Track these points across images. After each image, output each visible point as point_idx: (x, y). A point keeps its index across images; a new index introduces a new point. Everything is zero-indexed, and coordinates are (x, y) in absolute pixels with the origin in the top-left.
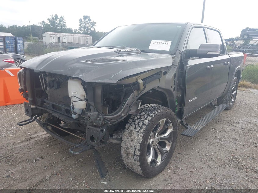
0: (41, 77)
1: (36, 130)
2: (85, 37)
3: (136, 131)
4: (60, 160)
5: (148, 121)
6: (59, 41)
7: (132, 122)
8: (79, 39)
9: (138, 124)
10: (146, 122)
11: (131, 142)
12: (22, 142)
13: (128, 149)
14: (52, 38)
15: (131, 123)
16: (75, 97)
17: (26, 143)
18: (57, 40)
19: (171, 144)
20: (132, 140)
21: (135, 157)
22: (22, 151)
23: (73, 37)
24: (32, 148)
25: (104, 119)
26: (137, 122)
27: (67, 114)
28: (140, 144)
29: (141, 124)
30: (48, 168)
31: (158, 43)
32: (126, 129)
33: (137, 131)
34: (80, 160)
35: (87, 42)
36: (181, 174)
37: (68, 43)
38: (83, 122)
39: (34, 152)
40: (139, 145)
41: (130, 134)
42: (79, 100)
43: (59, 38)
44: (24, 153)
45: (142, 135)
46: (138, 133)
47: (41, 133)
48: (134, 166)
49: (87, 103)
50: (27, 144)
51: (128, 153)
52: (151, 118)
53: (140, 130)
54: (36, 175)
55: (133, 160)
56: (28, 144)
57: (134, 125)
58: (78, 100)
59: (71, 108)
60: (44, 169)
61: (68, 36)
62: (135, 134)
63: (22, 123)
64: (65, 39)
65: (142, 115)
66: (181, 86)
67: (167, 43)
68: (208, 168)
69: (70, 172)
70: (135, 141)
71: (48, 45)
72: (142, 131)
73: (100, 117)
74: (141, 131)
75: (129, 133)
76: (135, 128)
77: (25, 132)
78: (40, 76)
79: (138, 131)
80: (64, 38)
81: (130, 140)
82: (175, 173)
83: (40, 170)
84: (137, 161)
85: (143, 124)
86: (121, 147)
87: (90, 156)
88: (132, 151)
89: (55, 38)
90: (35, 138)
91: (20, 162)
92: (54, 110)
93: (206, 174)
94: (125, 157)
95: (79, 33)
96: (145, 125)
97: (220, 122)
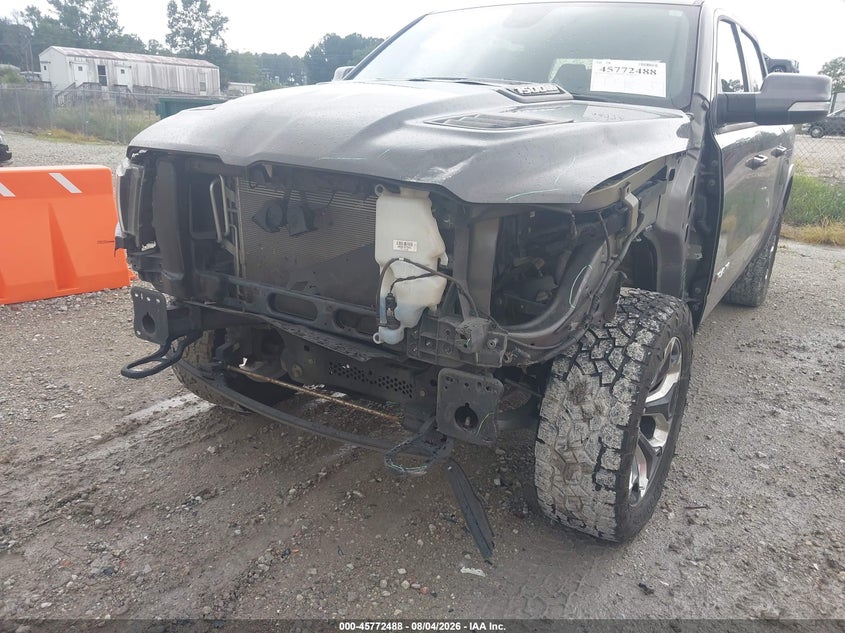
0: (217, 188)
1: (142, 395)
2: (196, 69)
3: (601, 385)
4: (279, 500)
5: (644, 345)
6: (103, 82)
7: (577, 353)
8: (173, 74)
9: (606, 358)
10: (637, 351)
11: (585, 425)
12: (107, 439)
13: (570, 448)
14: (76, 67)
15: (575, 356)
16: (410, 262)
17: (124, 444)
18: (94, 77)
19: (670, 422)
20: (586, 418)
21: (601, 476)
22: (122, 472)
23: (153, 67)
24: (154, 460)
25: (512, 345)
26: (598, 352)
27: (339, 330)
28: (622, 432)
29: (617, 358)
30: (246, 532)
31: (621, 71)
32: (555, 379)
33: (606, 385)
34: (352, 494)
35: (203, 85)
36: (712, 525)
37: (134, 86)
38: (424, 355)
39: (170, 474)
40: (620, 432)
41: (577, 394)
42: (421, 272)
43: (102, 69)
44: (129, 477)
45: (627, 396)
46: (611, 392)
47: (166, 404)
48: (587, 509)
49: (449, 282)
50: (127, 445)
51: (569, 464)
52: (650, 336)
53: (617, 379)
54: (213, 559)
55: (591, 487)
56: (135, 447)
57: (591, 365)
58: (419, 272)
59: (383, 304)
60: (236, 536)
61: (133, 64)
62: (597, 396)
63: (137, 369)
64: (123, 71)
65: (613, 327)
66: (703, 222)
67: (653, 68)
68: (789, 500)
69: (334, 541)
70: (603, 419)
71: (62, 92)
72: (626, 382)
73: (497, 337)
74: (623, 385)
75: (572, 392)
76: (597, 374)
77: (103, 403)
78: (211, 186)
79: (610, 386)
80: (119, 70)
81: (580, 417)
82: (691, 522)
83: (221, 540)
84: (607, 488)
85: (627, 359)
86: (537, 443)
87: (380, 480)
88: (586, 455)
89: (85, 67)
90: (149, 422)
91: (132, 516)
92: (278, 315)
93: (791, 519)
94: (552, 478)
95: (167, 53)
96: (636, 361)
97: (749, 346)
